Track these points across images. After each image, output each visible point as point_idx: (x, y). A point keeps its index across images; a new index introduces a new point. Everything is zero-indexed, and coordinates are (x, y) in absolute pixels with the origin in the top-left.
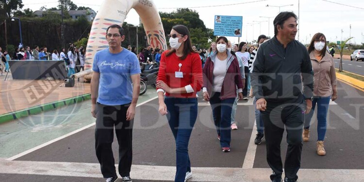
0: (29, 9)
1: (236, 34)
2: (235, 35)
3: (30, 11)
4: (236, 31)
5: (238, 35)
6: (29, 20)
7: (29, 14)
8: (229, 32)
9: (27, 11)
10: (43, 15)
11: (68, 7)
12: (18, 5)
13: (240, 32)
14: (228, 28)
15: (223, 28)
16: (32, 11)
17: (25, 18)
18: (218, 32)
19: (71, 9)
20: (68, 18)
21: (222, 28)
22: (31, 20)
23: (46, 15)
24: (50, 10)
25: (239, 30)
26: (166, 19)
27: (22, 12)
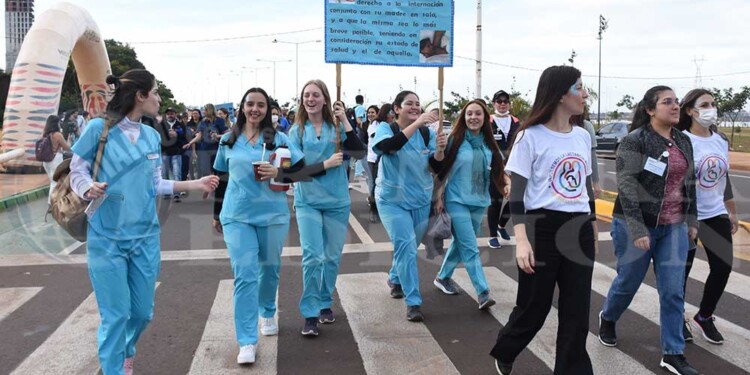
1: (428, 55)
2: (423, 59)
4: (424, 43)
5: (437, 59)
8: (396, 48)
13: (445, 43)
14: (386, 29)
15: (366, 27)
18: (343, 45)
21: (360, 26)
25: (439, 35)
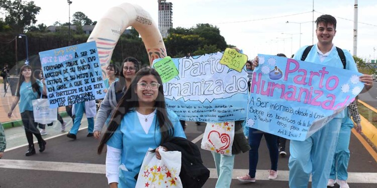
0: (43, 24)
3: (44, 26)
6: (42, 36)
7: (42, 29)
9: (41, 26)
10: (56, 30)
11: (83, 22)
12: (32, 21)
16: (46, 27)
17: (38, 33)
19: (85, 24)
20: (82, 33)
22: (43, 36)
23: (59, 30)
24: (64, 25)
26: (180, 35)
27: (36, 27)
